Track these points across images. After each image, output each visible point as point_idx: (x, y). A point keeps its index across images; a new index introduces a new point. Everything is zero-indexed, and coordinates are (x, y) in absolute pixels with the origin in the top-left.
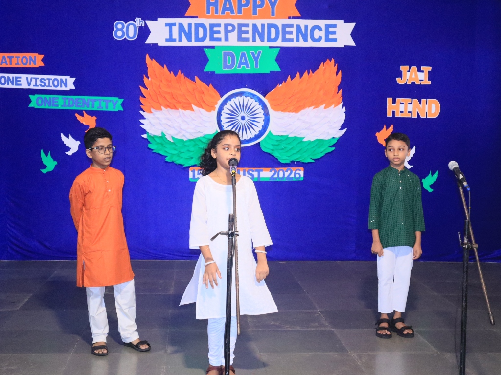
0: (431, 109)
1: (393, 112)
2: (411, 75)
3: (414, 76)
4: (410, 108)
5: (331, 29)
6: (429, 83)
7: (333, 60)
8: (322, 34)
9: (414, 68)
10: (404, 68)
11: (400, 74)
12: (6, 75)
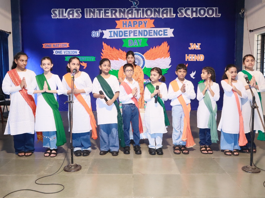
0: (201, 58)
1: (188, 59)
2: (194, 46)
3: (195, 47)
4: (193, 58)
5: (165, 31)
6: (200, 49)
7: (166, 42)
8: (163, 33)
9: (195, 44)
10: (191, 44)
11: (190, 46)
12: (57, 50)
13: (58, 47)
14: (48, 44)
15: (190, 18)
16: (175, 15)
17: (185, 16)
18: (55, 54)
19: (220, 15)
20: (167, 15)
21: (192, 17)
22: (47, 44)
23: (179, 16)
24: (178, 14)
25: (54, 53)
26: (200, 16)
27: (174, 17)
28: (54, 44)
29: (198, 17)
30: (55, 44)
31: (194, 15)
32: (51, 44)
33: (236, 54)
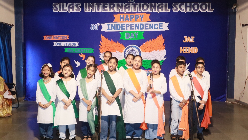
0: (195, 50)
1: (182, 52)
2: (188, 40)
3: (189, 40)
4: (188, 50)
5: (161, 25)
6: (194, 42)
7: (161, 35)
8: (158, 26)
9: (189, 37)
10: (185, 37)
11: (184, 39)
12: (58, 42)
13: (58, 39)
14: (49, 36)
15: (184, 12)
16: (170, 9)
17: (179, 10)
18: (56, 46)
19: (213, 10)
20: (162, 10)
21: (186, 11)
22: (47, 36)
23: (173, 11)
24: (173, 9)
26: (194, 11)
27: (169, 11)
28: (54, 36)
29: (192, 11)
30: (55, 37)
31: (188, 10)
32: (52, 37)
33: (229, 47)
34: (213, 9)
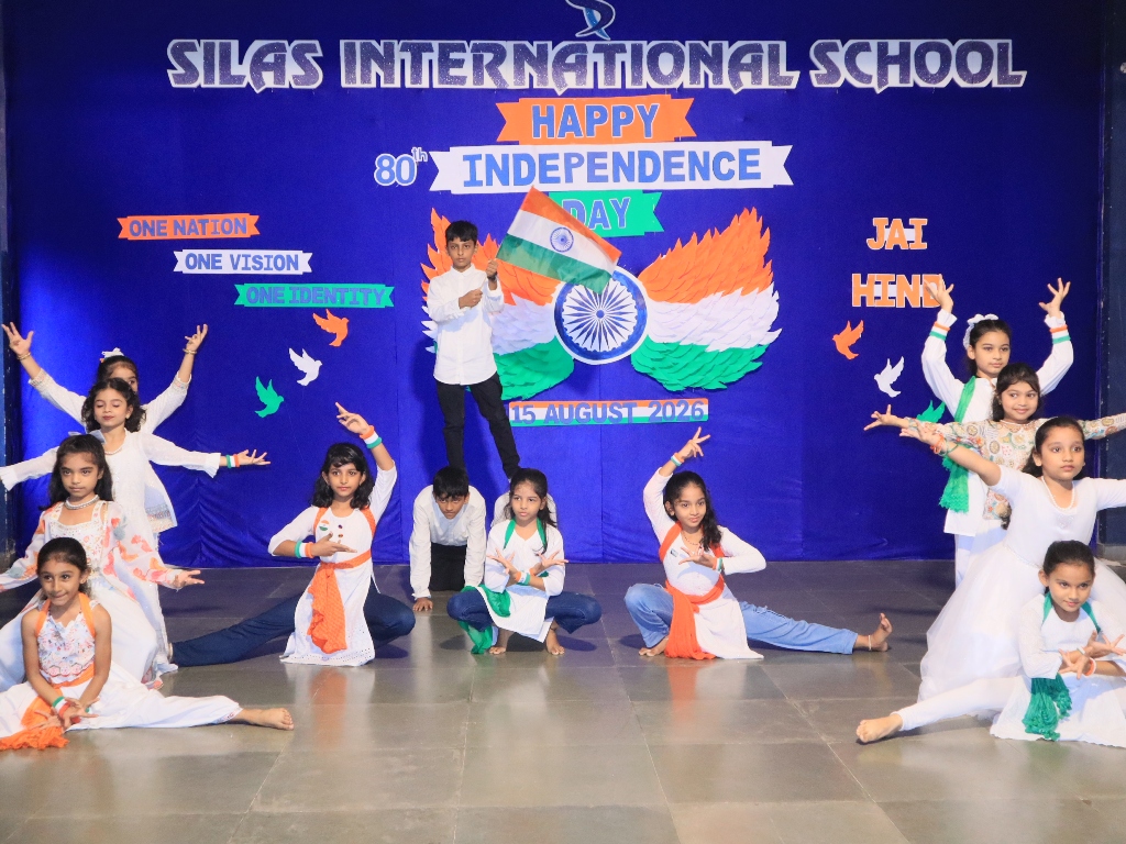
1: (863, 300)
2: (892, 234)
3: (897, 235)
5: (749, 158)
6: (924, 246)
7: (754, 210)
8: (735, 166)
9: (898, 222)
10: (879, 222)
11: (873, 233)
12: (197, 252)
13: (200, 236)
14: (149, 219)
15: (872, 90)
16: (796, 75)
17: (846, 81)
18: (186, 271)
19: (1020, 76)
20: (757, 77)
21: (880, 85)
22: (140, 219)
23: (815, 84)
24: (812, 73)
25: (180, 267)
26: (922, 84)
27: (793, 85)
28: (179, 218)
29: (911, 85)
30: (183, 222)
31: (894, 78)
32: (165, 222)
33: (1106, 274)
34: (1024, 74)
